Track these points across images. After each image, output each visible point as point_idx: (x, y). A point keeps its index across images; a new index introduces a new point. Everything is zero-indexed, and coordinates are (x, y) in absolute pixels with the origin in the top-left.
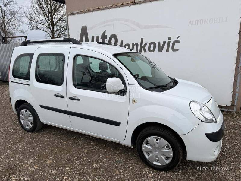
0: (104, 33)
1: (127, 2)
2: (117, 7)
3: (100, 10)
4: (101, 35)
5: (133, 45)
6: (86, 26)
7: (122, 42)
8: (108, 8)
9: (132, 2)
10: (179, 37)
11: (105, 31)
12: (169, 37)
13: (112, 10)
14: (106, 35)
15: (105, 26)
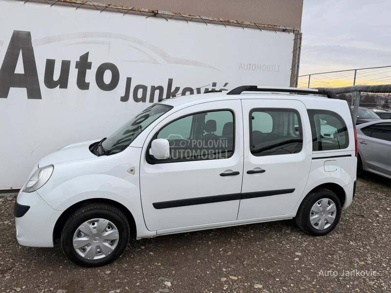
0: (85, 57)
1: (143, 10)
2: (119, 11)
3: (74, 6)
4: (74, 59)
5: (154, 89)
6: (29, 34)
7: (129, 80)
8: (96, 8)
9: (153, 12)
10: (226, 84)
11: (87, 54)
12: (213, 83)
13: (105, 14)
14: (89, 61)
15: (85, 43)
